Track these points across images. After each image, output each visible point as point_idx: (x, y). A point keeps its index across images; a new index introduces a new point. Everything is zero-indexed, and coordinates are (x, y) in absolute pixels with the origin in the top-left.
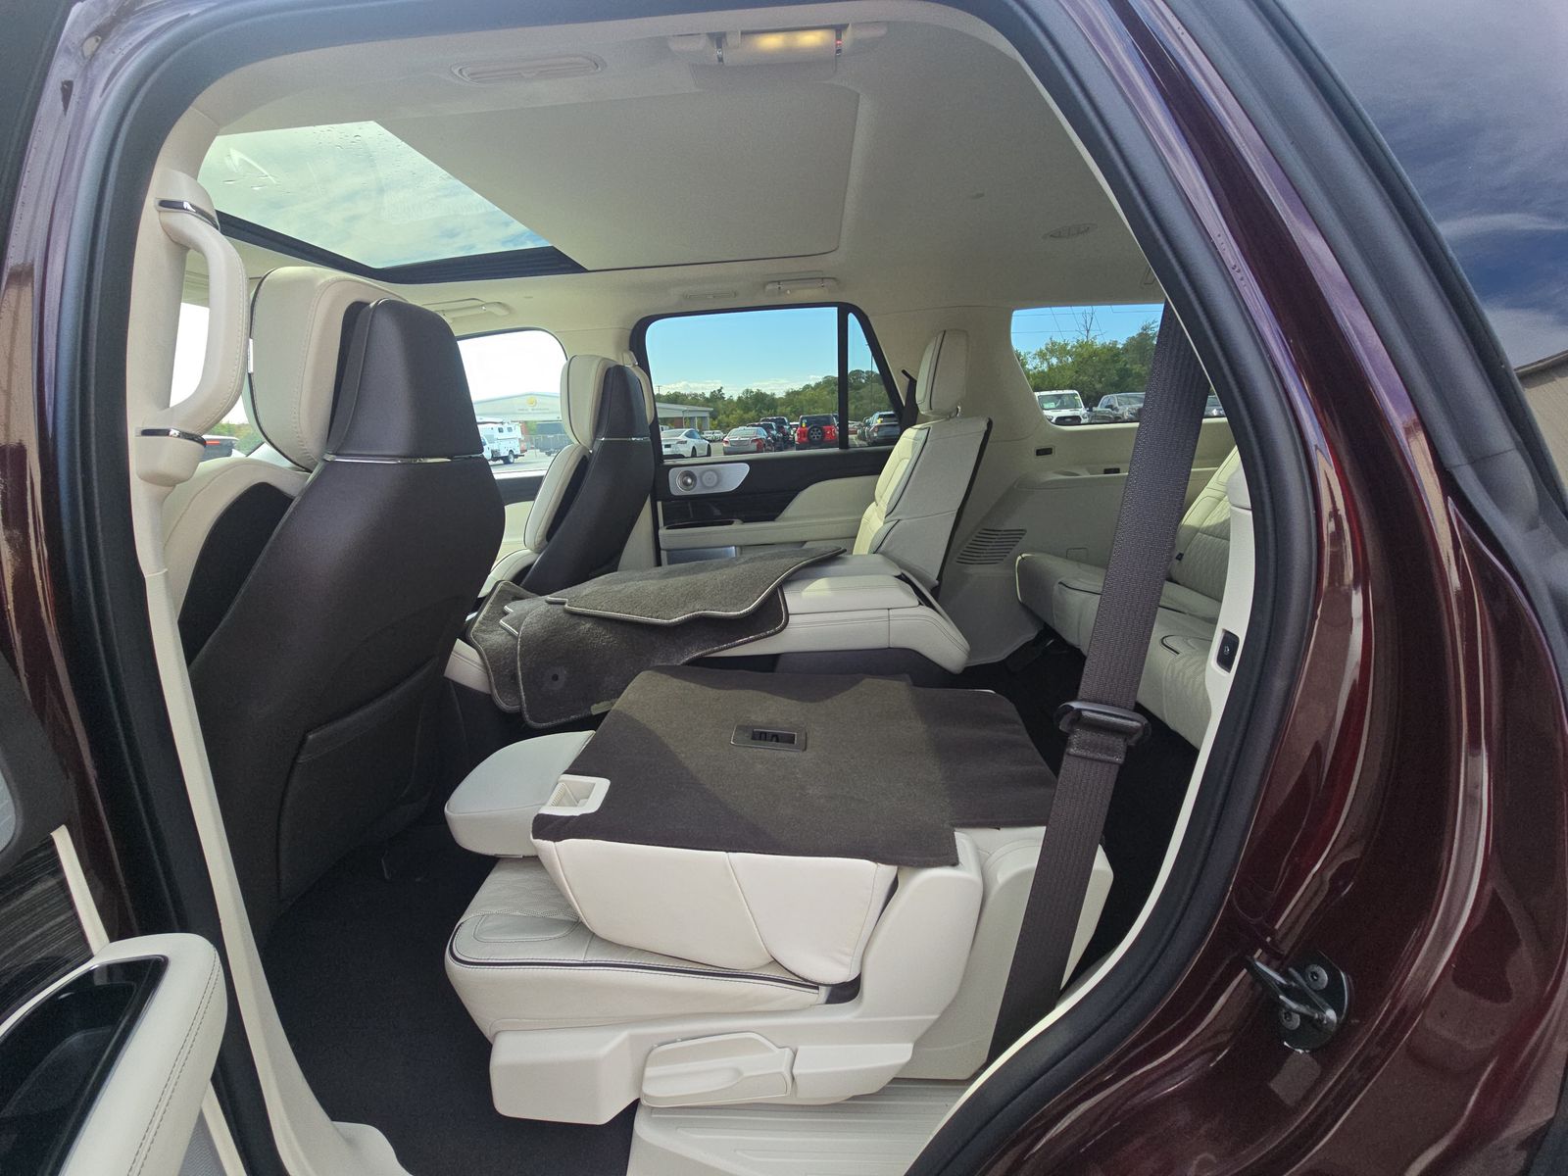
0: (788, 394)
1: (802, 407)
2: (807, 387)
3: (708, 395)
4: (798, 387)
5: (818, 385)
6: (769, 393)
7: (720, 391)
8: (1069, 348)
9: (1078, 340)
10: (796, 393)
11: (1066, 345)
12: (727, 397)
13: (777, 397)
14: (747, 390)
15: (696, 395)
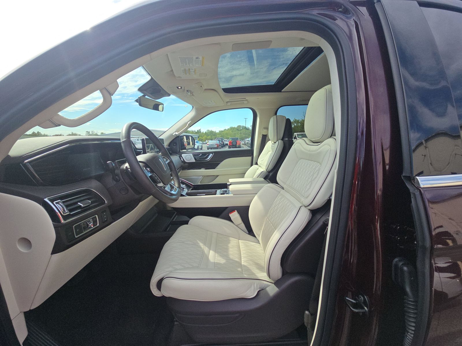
0: (220, 131)
1: (224, 135)
2: (225, 130)
3: (196, 131)
4: (222, 129)
5: (228, 129)
6: (214, 131)
7: (200, 130)
8: (300, 121)
9: (302, 119)
10: (222, 131)
11: (299, 120)
12: (202, 132)
13: (216, 132)
14: (208, 130)
15: (193, 131)
